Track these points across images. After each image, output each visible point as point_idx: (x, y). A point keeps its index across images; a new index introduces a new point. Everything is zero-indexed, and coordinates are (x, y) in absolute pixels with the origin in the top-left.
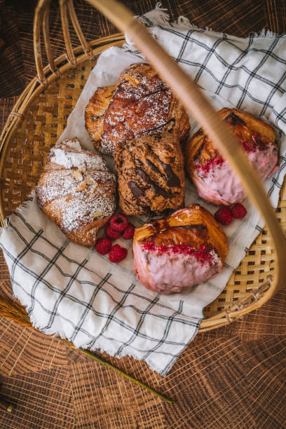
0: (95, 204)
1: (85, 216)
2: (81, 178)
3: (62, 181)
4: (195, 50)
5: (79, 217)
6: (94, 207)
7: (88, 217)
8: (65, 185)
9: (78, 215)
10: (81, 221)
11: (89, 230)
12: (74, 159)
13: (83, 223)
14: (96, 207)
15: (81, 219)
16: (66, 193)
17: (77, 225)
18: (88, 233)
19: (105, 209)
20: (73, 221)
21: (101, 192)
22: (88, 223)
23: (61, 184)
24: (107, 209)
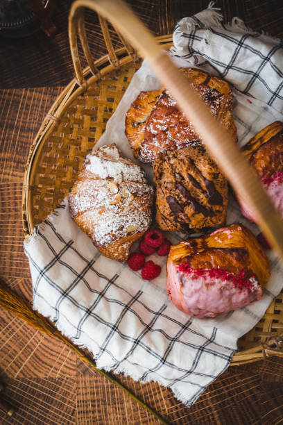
0: (130, 218)
1: (118, 230)
2: (116, 190)
3: (96, 192)
4: (248, 57)
5: (112, 231)
6: (128, 222)
7: (121, 232)
8: (99, 197)
9: (111, 228)
10: (114, 236)
11: (121, 245)
12: (110, 169)
13: (116, 238)
14: (130, 221)
15: (114, 233)
16: (99, 205)
17: (109, 239)
18: (120, 247)
19: (140, 223)
20: (106, 235)
21: (137, 206)
22: (121, 238)
23: (95, 195)
24: (142, 224)
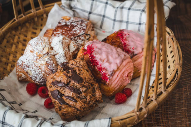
0: (35, 68)
1: (26, 65)
2: (44, 53)
3: (40, 44)
5: (24, 62)
6: (33, 68)
7: (26, 67)
8: (38, 46)
9: (25, 61)
10: (23, 64)
12: (57, 46)
13: (22, 66)
14: (33, 69)
15: (24, 64)
16: (34, 48)
17: (20, 63)
18: (22, 74)
19: (35, 76)
20: (22, 61)
21: (43, 69)
22: (23, 69)
23: (38, 44)
24: (36, 77)
